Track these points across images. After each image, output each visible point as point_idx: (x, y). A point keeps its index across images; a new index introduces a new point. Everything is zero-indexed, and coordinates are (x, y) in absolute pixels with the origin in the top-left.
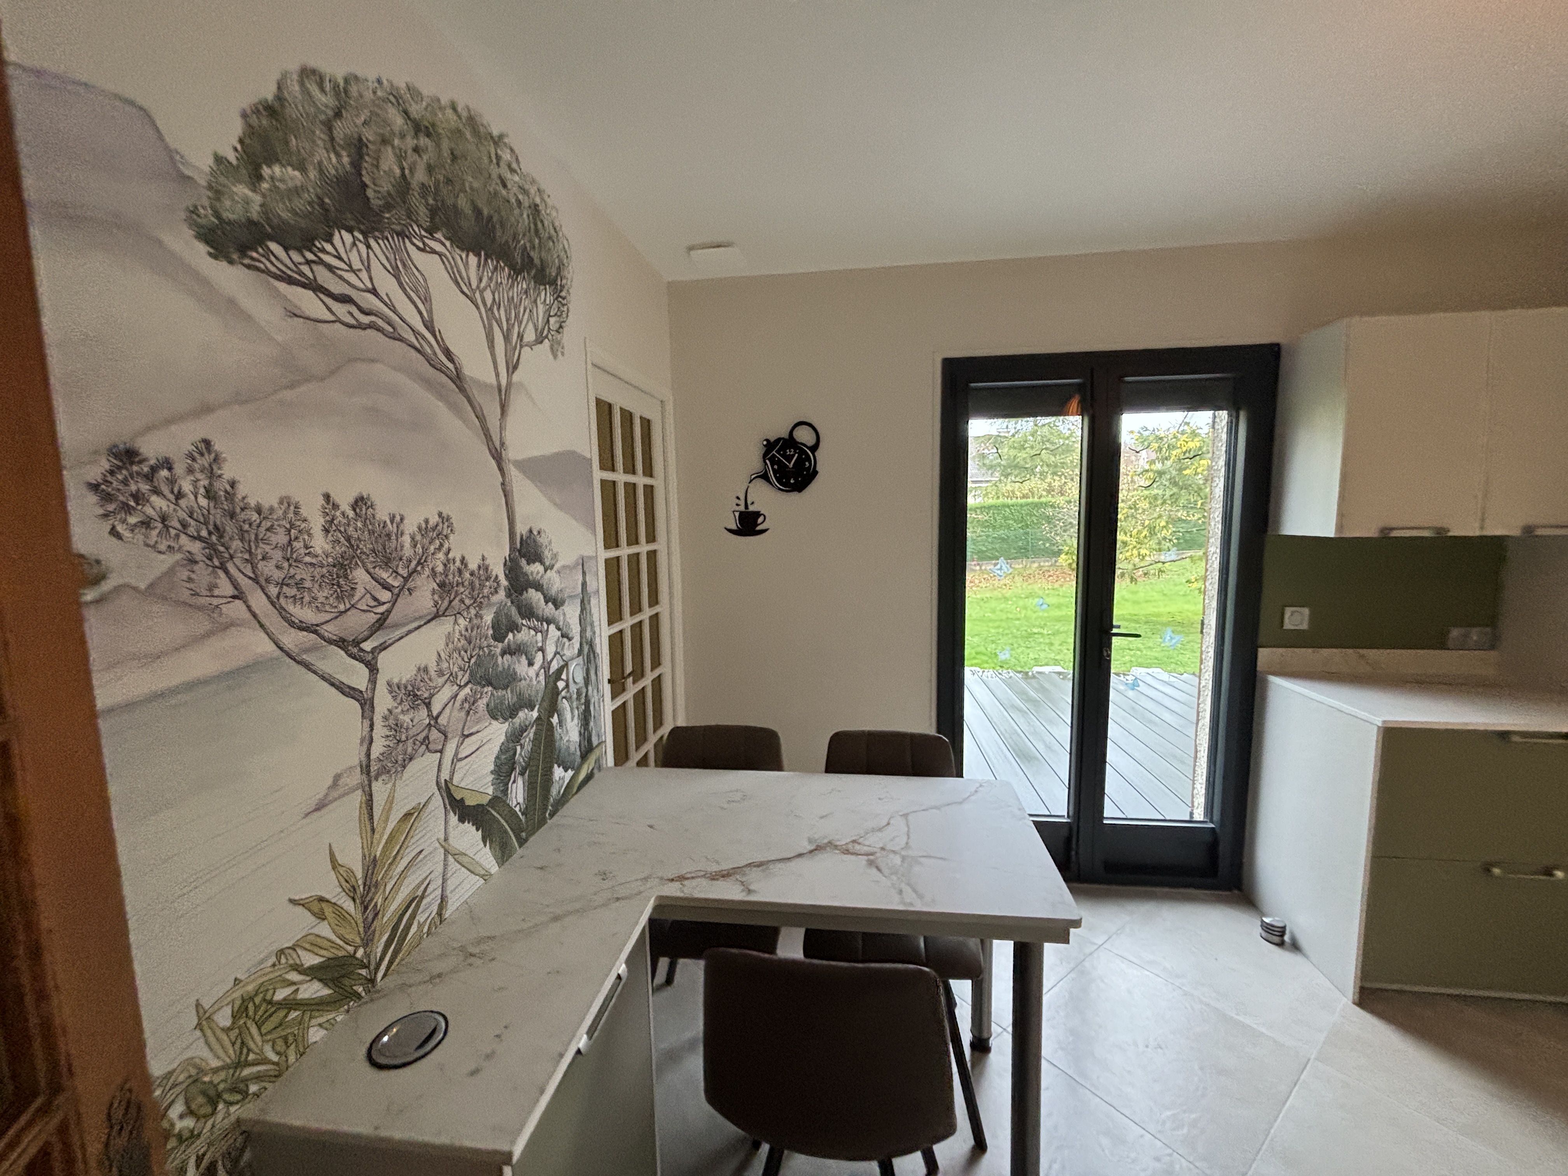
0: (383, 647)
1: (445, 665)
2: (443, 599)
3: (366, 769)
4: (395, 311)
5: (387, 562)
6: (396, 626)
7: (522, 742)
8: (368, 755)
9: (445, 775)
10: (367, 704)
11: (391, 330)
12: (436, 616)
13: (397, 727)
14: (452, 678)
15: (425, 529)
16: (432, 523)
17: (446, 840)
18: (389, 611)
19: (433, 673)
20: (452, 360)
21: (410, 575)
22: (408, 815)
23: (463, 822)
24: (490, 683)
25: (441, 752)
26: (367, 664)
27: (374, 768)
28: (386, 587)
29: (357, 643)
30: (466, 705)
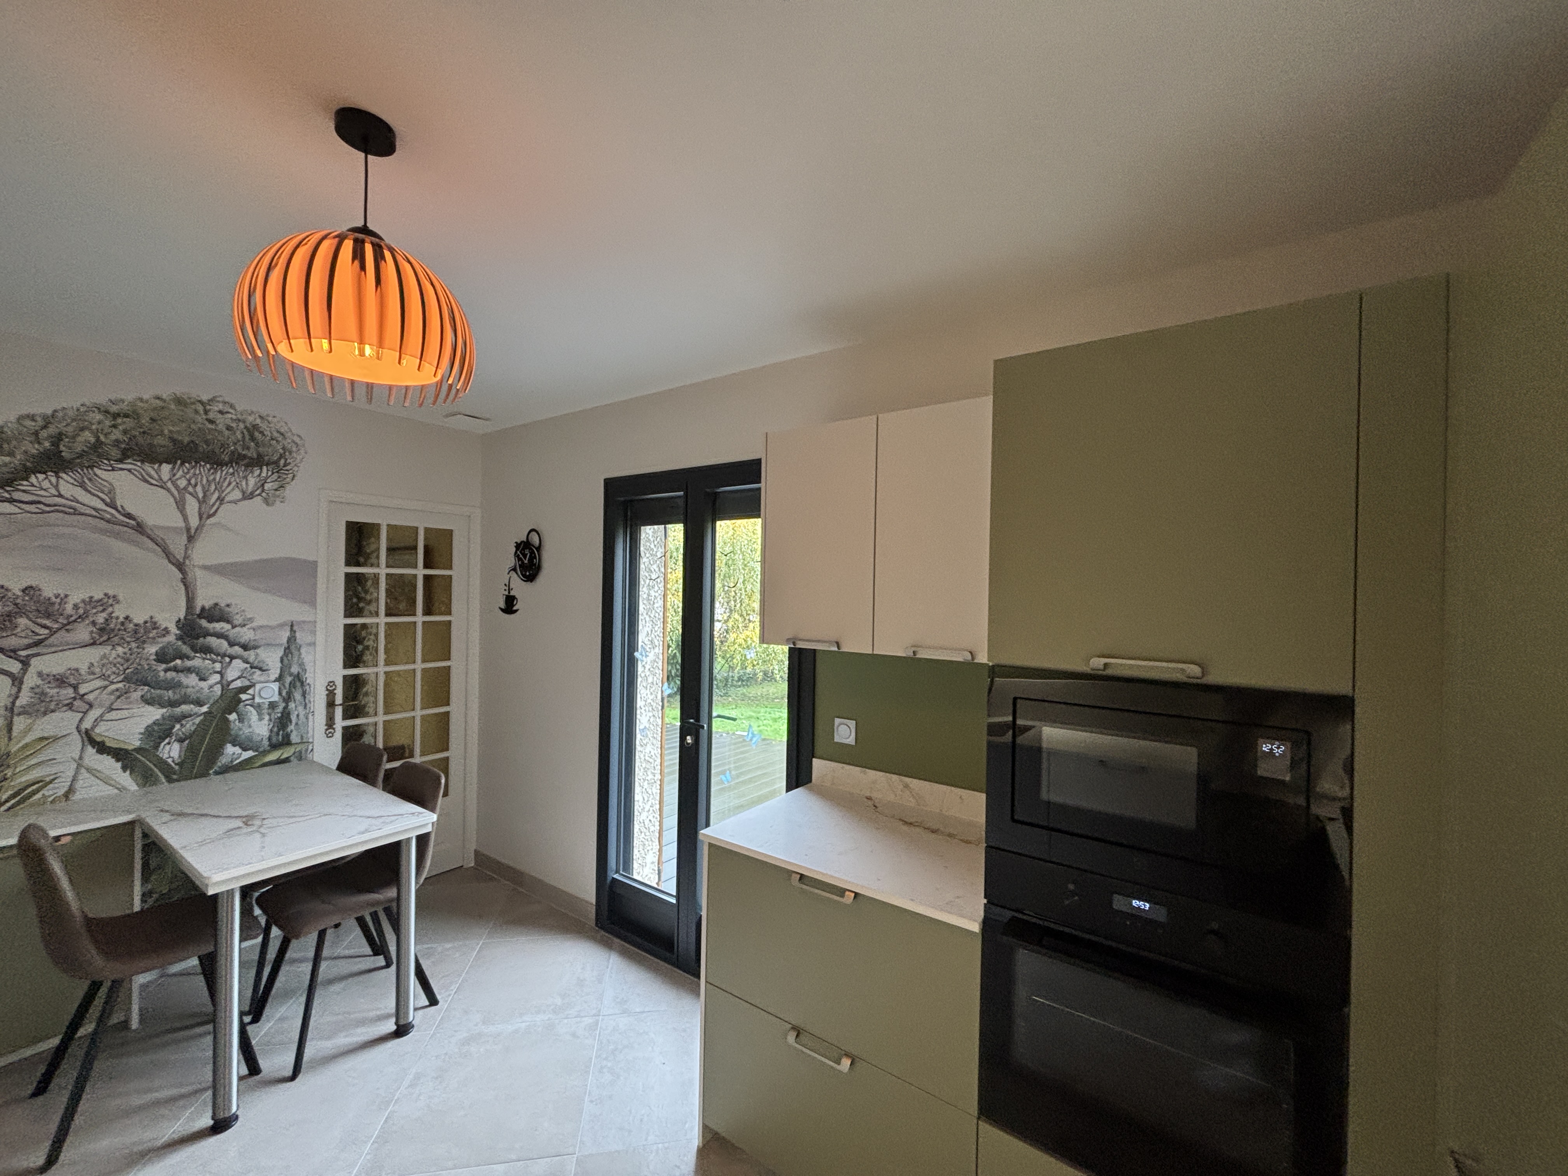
0: (38, 655)
1: (97, 670)
2: (101, 636)
3: (11, 709)
4: (78, 502)
5: (48, 616)
6: (51, 646)
7: (184, 722)
8: (13, 703)
9: (87, 724)
10: (17, 681)
11: (73, 511)
12: (93, 644)
13: (44, 693)
14: (103, 677)
15: (90, 601)
16: (96, 597)
17: (81, 758)
18: (46, 639)
19: (83, 672)
20: (134, 519)
21: (69, 623)
22: (42, 739)
23: (102, 754)
24: (149, 685)
25: (85, 713)
26: (21, 662)
27: (16, 710)
28: (45, 627)
29: (14, 651)
30: (118, 693)
